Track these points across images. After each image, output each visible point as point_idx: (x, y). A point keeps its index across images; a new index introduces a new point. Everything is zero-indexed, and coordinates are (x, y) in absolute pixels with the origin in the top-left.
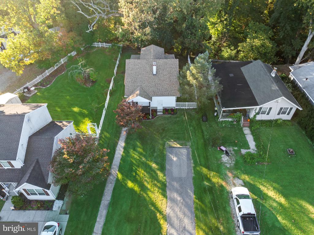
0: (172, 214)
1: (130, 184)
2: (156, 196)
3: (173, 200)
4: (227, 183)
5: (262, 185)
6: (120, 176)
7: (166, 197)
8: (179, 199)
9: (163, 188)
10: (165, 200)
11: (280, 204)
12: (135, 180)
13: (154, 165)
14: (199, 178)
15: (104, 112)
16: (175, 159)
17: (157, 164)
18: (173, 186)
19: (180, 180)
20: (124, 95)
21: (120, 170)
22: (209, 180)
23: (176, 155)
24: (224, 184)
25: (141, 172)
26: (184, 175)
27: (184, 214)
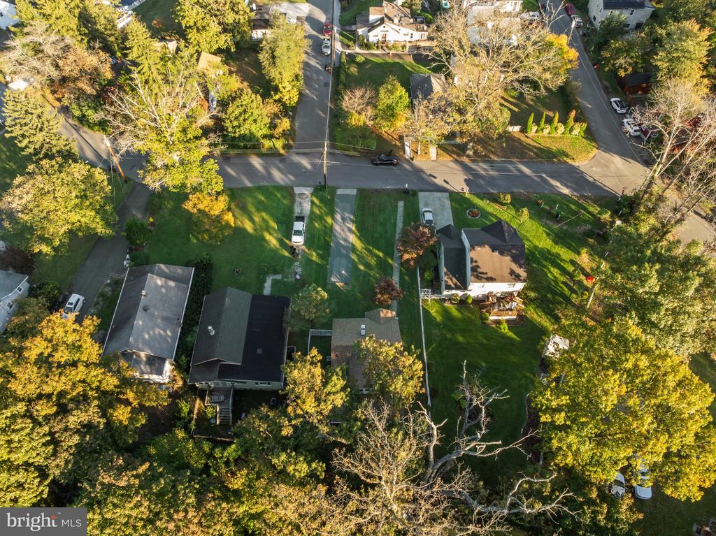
0: (349, 234)
1: (381, 254)
2: (359, 245)
3: (346, 240)
4: (304, 251)
5: (276, 247)
6: (390, 261)
7: (352, 244)
8: (341, 241)
9: (354, 249)
10: (354, 243)
11: (270, 234)
12: (378, 256)
13: (362, 267)
14: (325, 256)
15: (423, 335)
16: (343, 272)
17: (360, 269)
18: (346, 250)
19: (341, 255)
20: (399, 320)
21: (391, 266)
22: (318, 254)
23: (341, 275)
24: (307, 250)
25: (373, 262)
26: (338, 259)
27: (340, 234)
